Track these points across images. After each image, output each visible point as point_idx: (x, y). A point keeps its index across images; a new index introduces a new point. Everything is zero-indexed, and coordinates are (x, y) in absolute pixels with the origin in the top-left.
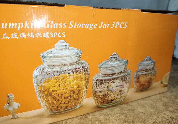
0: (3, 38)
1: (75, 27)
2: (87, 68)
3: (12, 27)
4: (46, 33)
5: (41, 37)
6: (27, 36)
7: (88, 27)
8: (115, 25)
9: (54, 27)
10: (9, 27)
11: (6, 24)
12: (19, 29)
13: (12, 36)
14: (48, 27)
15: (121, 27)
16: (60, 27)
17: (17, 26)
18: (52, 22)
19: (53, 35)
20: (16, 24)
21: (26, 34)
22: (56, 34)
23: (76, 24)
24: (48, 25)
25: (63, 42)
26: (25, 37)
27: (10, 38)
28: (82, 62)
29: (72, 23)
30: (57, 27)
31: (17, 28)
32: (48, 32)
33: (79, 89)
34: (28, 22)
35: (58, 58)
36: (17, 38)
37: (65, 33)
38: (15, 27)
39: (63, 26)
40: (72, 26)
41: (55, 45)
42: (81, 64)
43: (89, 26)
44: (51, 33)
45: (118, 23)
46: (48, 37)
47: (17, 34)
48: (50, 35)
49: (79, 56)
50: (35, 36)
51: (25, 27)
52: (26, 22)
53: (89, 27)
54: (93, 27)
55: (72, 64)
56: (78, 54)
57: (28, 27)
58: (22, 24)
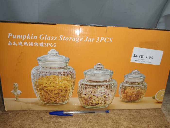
0: (13, 45)
1: (64, 40)
2: (73, 73)
3: (19, 38)
4: (42, 43)
5: (38, 46)
6: (28, 45)
7: (74, 40)
8: (100, 40)
9: (48, 39)
10: (17, 38)
11: (15, 36)
12: (23, 40)
13: (19, 44)
14: (43, 39)
15: (106, 41)
16: (52, 39)
17: (22, 37)
18: (46, 35)
19: (47, 45)
20: (21, 36)
21: (28, 43)
22: (48, 44)
23: (64, 37)
24: (43, 38)
25: (54, 51)
26: (27, 45)
27: (18, 45)
28: (69, 67)
29: (61, 36)
30: (49, 39)
31: (22, 39)
32: (43, 43)
33: (66, 89)
34: (29, 35)
35: (50, 62)
36: (22, 45)
37: (55, 44)
38: (21, 38)
39: (54, 38)
40: (62, 39)
41: (48, 52)
42: (69, 69)
43: (76, 39)
44: (45, 43)
46: (43, 46)
47: (22, 42)
48: (44, 45)
49: (67, 63)
50: (34, 45)
51: (27, 38)
52: (28, 34)
53: (76, 41)
54: (79, 40)
55: (60, 68)
56: (66, 61)
57: (29, 38)
58: (26, 36)
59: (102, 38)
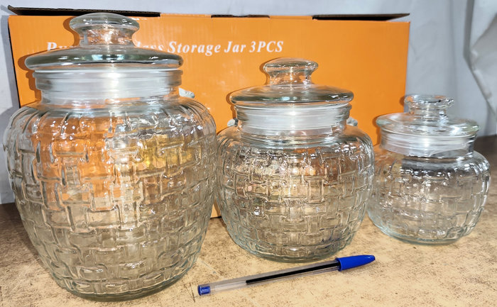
1: (179, 51)
7: (203, 51)
8: (257, 47)
15: (270, 49)
23: (180, 46)
29: (173, 44)
43: (205, 49)
45: (262, 44)
53: (205, 52)
54: (213, 51)
59: (261, 43)
